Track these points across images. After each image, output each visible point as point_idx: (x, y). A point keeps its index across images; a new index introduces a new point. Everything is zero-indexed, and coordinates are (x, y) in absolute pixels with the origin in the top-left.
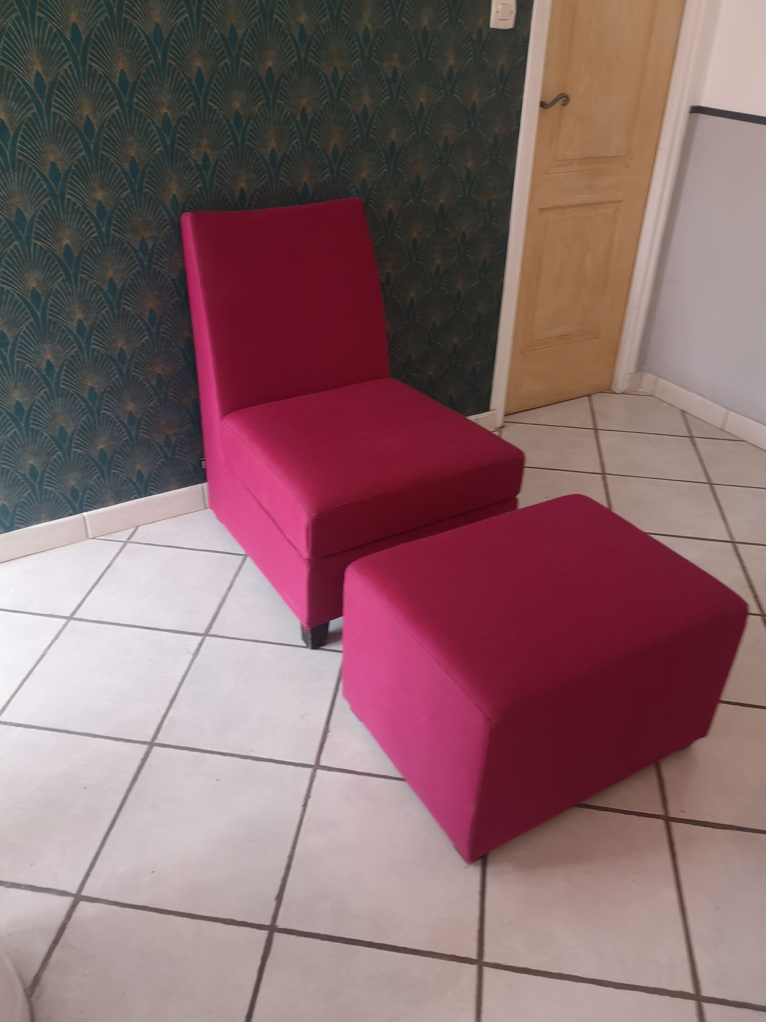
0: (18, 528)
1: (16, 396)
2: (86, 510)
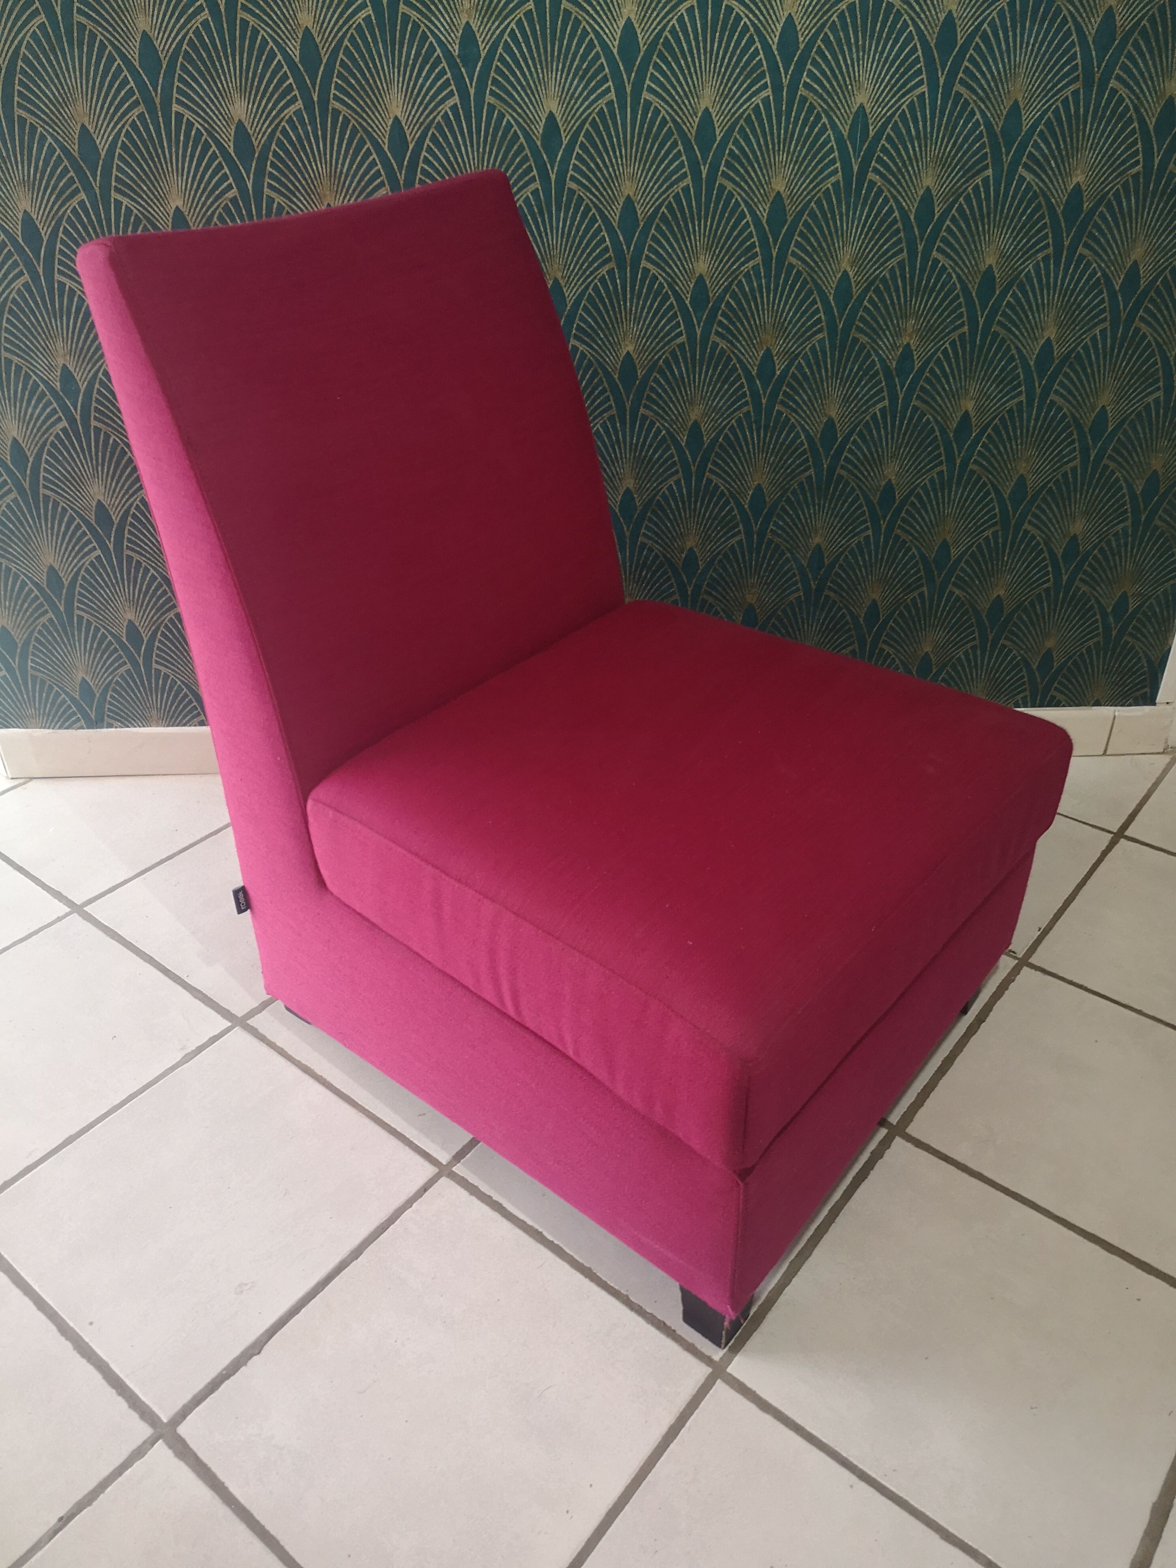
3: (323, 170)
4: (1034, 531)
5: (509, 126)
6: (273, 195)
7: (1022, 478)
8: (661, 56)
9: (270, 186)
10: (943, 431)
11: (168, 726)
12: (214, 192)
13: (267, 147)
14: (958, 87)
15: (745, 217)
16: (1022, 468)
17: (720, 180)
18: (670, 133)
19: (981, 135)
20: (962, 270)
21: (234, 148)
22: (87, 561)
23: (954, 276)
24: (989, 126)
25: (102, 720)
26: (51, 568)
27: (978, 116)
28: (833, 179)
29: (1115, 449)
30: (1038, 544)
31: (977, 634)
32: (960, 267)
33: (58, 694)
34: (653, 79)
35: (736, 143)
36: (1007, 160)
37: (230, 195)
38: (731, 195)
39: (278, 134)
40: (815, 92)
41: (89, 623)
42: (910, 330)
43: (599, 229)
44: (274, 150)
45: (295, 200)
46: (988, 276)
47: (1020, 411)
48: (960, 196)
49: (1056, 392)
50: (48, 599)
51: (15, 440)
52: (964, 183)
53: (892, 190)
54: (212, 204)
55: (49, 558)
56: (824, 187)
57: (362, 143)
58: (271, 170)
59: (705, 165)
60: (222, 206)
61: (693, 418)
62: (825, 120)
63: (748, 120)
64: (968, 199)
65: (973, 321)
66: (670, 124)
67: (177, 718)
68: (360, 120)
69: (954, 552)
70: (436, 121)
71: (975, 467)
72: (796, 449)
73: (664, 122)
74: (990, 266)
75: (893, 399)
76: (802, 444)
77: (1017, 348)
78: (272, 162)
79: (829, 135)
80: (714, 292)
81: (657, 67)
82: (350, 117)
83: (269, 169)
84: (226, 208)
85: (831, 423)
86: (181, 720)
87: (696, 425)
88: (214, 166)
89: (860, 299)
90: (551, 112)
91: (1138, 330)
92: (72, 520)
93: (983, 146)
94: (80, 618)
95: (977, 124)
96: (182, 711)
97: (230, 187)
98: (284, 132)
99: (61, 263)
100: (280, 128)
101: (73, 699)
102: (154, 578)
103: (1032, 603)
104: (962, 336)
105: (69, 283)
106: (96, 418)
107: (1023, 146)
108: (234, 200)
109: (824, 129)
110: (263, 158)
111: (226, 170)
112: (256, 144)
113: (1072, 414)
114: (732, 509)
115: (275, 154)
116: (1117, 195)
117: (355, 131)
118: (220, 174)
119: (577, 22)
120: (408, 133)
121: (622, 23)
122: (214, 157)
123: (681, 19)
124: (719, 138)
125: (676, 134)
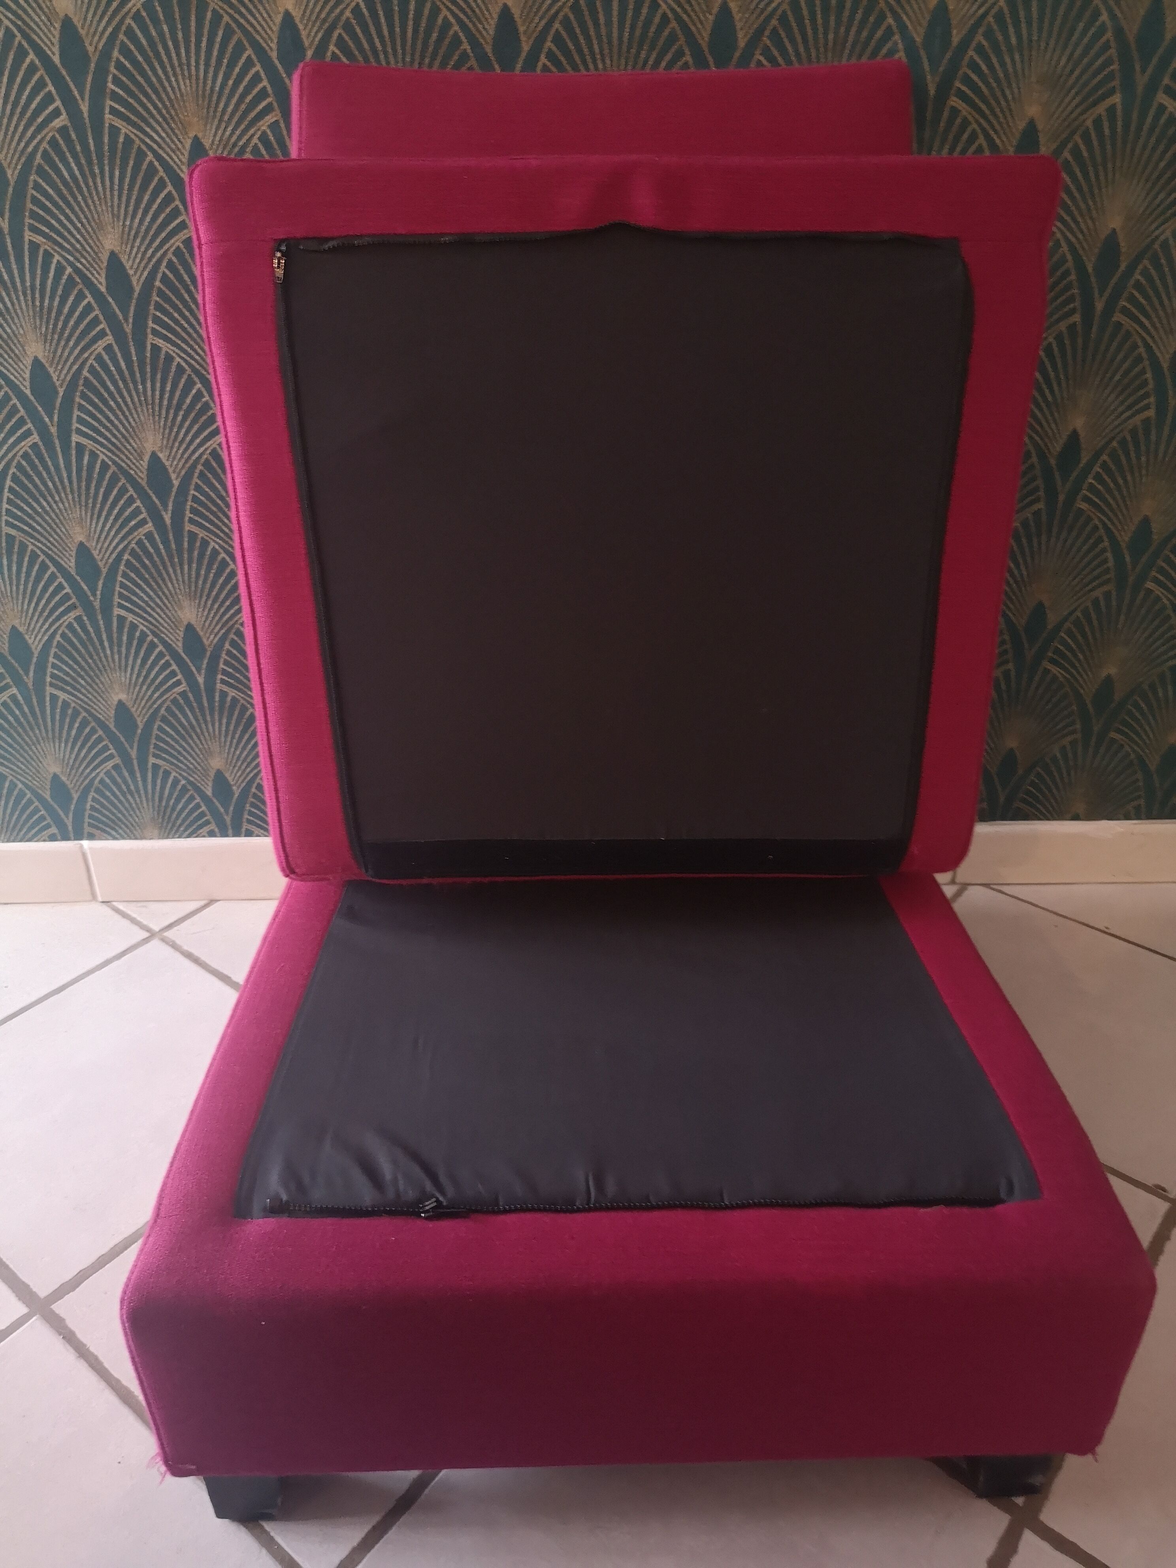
3: (185, 87)
4: (1158, 591)
5: (447, 25)
6: (118, 123)
7: (1146, 521)
9: (113, 111)
10: (1042, 456)
11: (8, 841)
12: (35, 120)
13: (105, 55)
16: (1147, 507)
19: (1106, 47)
20: (1076, 236)
21: (60, 55)
23: (1063, 244)
24: (1119, 32)
27: (1105, 16)
31: (1078, 726)
32: (1071, 230)
35: (766, 52)
36: (1141, 81)
37: (57, 123)
39: (121, 36)
44: (118, 59)
45: (148, 130)
46: (1111, 244)
47: (1147, 432)
48: (1073, 133)
52: (1081, 114)
53: (982, 121)
54: (33, 137)
57: (239, 49)
58: (113, 87)
60: (48, 138)
62: (890, 20)
63: (783, 20)
64: (1086, 137)
66: (674, 24)
67: (20, 830)
68: (237, 16)
69: (1052, 619)
70: (344, 18)
71: (1084, 506)
74: (1114, 232)
77: (1146, 344)
78: (115, 76)
79: (896, 43)
82: (221, 11)
83: (110, 85)
84: (53, 143)
86: (26, 833)
88: (33, 82)
90: (505, 5)
93: (1109, 62)
95: (1103, 29)
96: (27, 821)
97: (56, 113)
98: (130, 33)
100: (124, 28)
103: (1152, 687)
104: (1072, 327)
108: (63, 130)
109: (889, 32)
110: (101, 72)
111: (51, 87)
112: (91, 49)
115: (120, 66)
117: (229, 33)
118: (42, 94)
120: (304, 34)
122: (32, 69)
124: (742, 43)
125: (682, 40)
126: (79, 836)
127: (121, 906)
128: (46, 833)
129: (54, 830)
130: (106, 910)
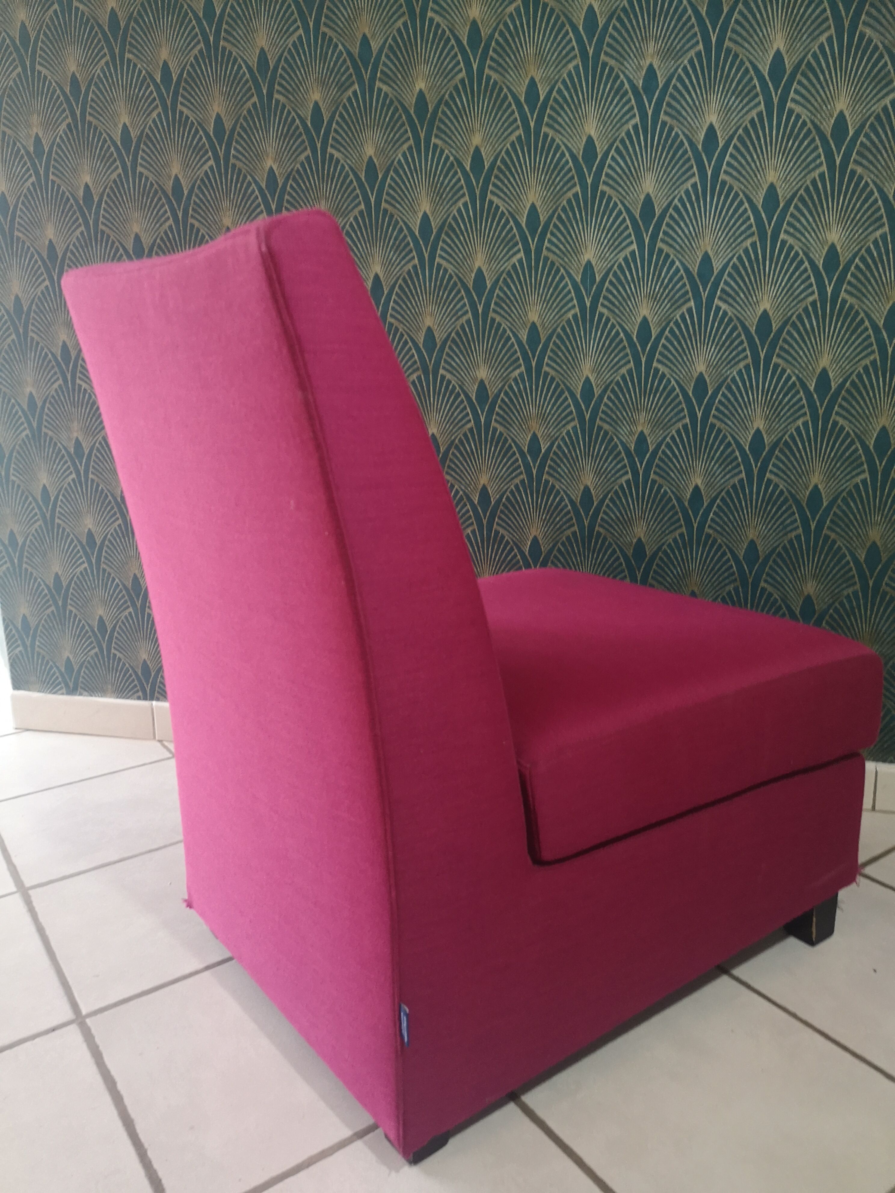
0: (81, 694)
1: (89, 523)
2: (158, 699)
8: (447, 234)
10: (679, 500)
11: (117, 698)
14: (660, 244)
15: (510, 339)
16: (752, 535)
17: (491, 314)
18: (455, 284)
19: (682, 278)
20: (679, 376)
22: (78, 570)
23: (673, 380)
24: (687, 271)
25: (77, 690)
26: (57, 574)
27: (677, 263)
28: (572, 312)
29: (832, 521)
30: (776, 600)
32: (676, 373)
33: (51, 668)
34: (442, 249)
35: (501, 289)
36: (704, 295)
38: (499, 325)
40: (554, 253)
41: (76, 616)
42: (642, 421)
43: (410, 349)
46: (701, 380)
47: (742, 487)
48: (670, 321)
49: (771, 472)
50: (53, 596)
51: (44, 486)
52: (672, 312)
53: (617, 318)
55: (56, 568)
56: (565, 318)
59: (480, 304)
61: (482, 482)
62: (563, 271)
63: (509, 274)
65: (693, 415)
66: (455, 278)
67: (124, 692)
71: (711, 531)
72: (562, 510)
73: (451, 277)
74: (701, 374)
75: (635, 473)
76: (566, 506)
77: (732, 435)
79: (567, 282)
80: (492, 391)
81: (444, 241)
85: (587, 489)
86: (127, 694)
87: (484, 488)
89: (601, 397)
90: (376, 273)
91: (835, 423)
92: (72, 541)
93: (684, 285)
94: (71, 612)
95: (678, 270)
96: (128, 687)
99: (81, 372)
101: (60, 671)
102: (118, 585)
104: (685, 426)
105: (84, 386)
106: (92, 473)
107: (716, 285)
113: (787, 489)
114: (515, 555)
116: (799, 317)
119: (392, 216)
121: (420, 215)
123: (459, 210)
124: (489, 286)
125: (459, 285)
126: (152, 699)
127: (166, 744)
128: (136, 695)
129: (140, 694)
130: (159, 744)
